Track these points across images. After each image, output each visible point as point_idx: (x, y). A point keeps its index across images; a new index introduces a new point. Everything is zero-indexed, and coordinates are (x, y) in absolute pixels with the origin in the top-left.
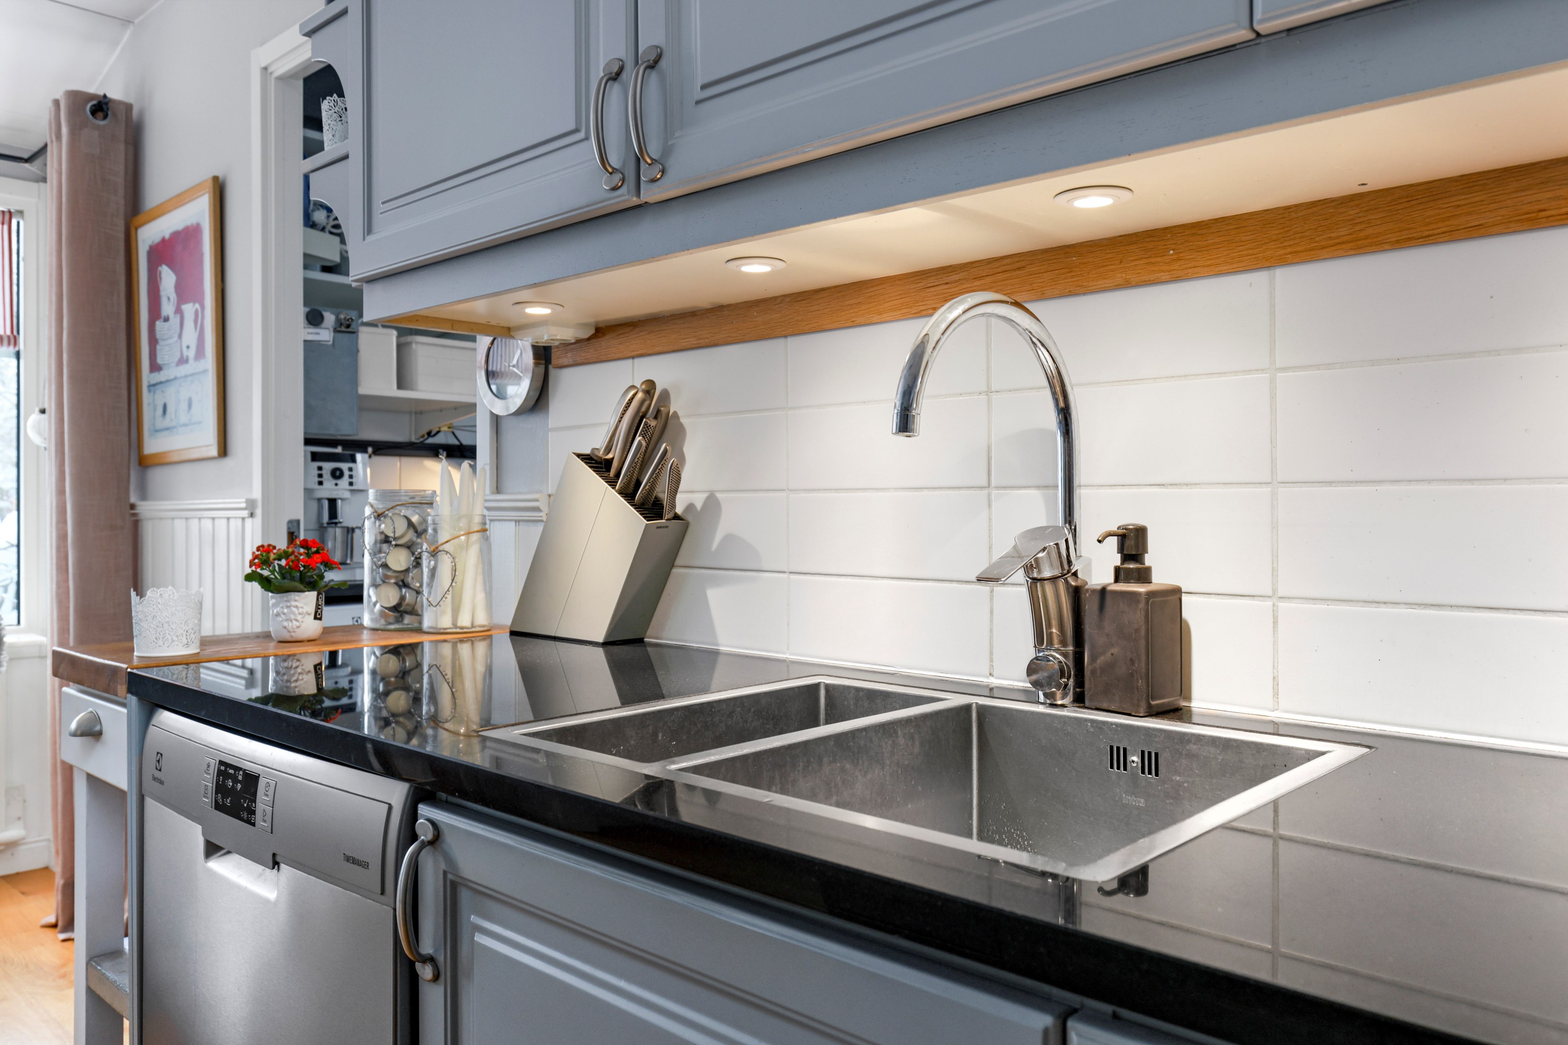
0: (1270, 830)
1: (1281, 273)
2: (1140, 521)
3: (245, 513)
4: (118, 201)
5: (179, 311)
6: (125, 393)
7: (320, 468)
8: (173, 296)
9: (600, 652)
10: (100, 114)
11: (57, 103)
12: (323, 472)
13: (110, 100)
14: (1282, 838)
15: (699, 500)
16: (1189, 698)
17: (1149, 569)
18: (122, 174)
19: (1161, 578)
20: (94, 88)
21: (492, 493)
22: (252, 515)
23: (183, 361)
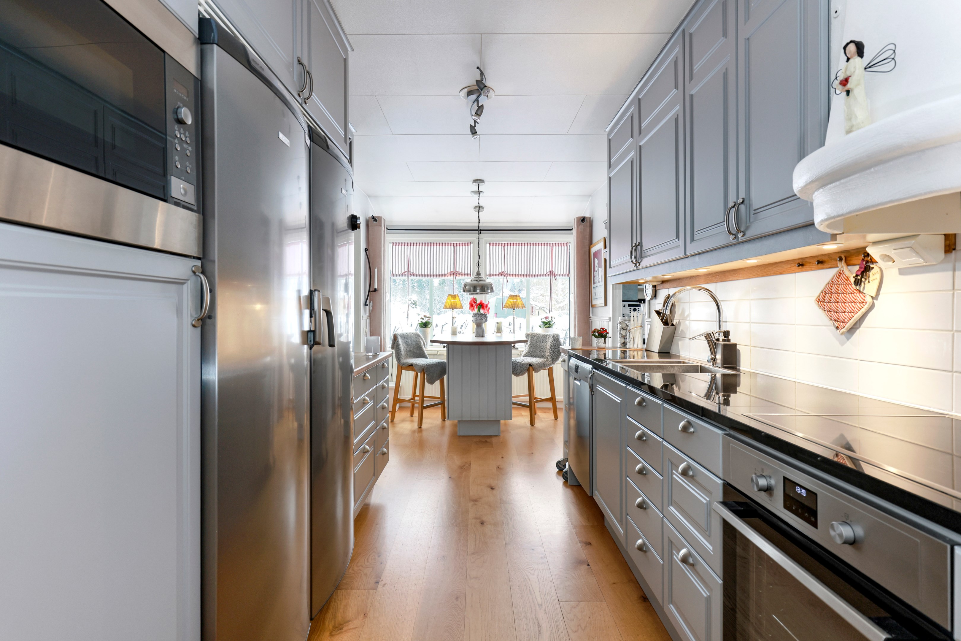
0: (749, 394)
1: (751, 280)
2: (728, 330)
3: (609, 320)
4: (587, 242)
5: (598, 270)
6: (588, 289)
7: (630, 308)
8: (597, 266)
9: (657, 354)
10: (584, 221)
11: (575, 219)
12: (631, 309)
13: (586, 217)
14: (751, 396)
15: (677, 321)
16: (740, 367)
17: (730, 339)
18: (588, 235)
19: (732, 341)
20: (582, 215)
21: (648, 318)
22: (610, 321)
23: (599, 282)
